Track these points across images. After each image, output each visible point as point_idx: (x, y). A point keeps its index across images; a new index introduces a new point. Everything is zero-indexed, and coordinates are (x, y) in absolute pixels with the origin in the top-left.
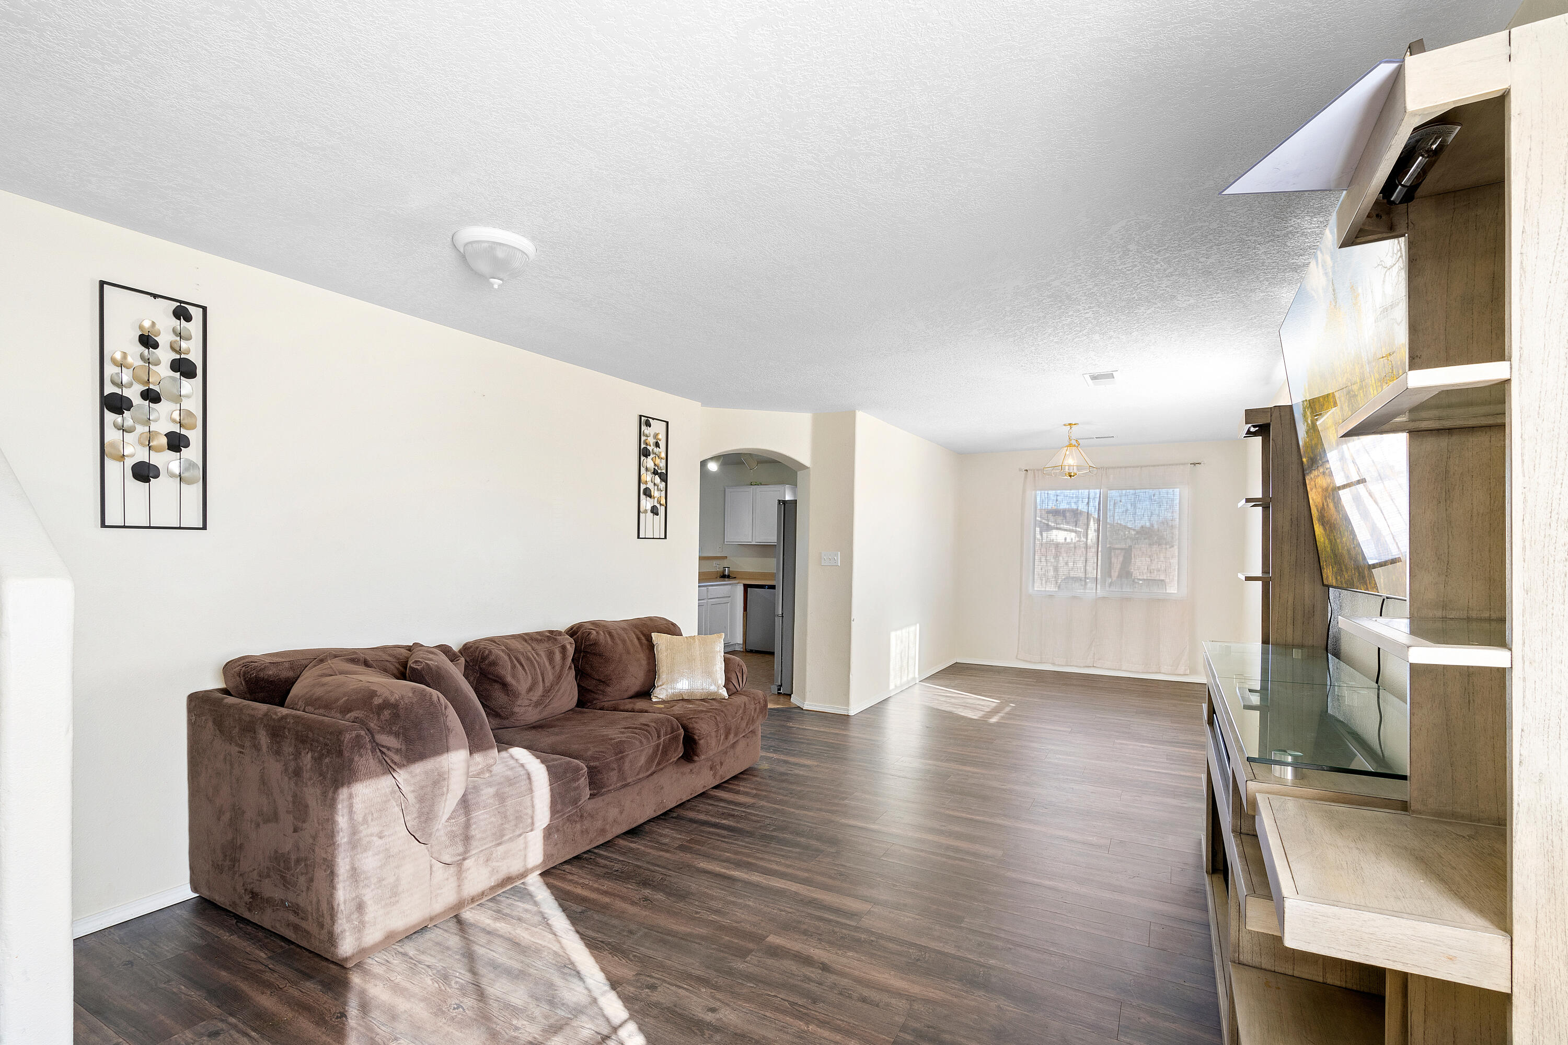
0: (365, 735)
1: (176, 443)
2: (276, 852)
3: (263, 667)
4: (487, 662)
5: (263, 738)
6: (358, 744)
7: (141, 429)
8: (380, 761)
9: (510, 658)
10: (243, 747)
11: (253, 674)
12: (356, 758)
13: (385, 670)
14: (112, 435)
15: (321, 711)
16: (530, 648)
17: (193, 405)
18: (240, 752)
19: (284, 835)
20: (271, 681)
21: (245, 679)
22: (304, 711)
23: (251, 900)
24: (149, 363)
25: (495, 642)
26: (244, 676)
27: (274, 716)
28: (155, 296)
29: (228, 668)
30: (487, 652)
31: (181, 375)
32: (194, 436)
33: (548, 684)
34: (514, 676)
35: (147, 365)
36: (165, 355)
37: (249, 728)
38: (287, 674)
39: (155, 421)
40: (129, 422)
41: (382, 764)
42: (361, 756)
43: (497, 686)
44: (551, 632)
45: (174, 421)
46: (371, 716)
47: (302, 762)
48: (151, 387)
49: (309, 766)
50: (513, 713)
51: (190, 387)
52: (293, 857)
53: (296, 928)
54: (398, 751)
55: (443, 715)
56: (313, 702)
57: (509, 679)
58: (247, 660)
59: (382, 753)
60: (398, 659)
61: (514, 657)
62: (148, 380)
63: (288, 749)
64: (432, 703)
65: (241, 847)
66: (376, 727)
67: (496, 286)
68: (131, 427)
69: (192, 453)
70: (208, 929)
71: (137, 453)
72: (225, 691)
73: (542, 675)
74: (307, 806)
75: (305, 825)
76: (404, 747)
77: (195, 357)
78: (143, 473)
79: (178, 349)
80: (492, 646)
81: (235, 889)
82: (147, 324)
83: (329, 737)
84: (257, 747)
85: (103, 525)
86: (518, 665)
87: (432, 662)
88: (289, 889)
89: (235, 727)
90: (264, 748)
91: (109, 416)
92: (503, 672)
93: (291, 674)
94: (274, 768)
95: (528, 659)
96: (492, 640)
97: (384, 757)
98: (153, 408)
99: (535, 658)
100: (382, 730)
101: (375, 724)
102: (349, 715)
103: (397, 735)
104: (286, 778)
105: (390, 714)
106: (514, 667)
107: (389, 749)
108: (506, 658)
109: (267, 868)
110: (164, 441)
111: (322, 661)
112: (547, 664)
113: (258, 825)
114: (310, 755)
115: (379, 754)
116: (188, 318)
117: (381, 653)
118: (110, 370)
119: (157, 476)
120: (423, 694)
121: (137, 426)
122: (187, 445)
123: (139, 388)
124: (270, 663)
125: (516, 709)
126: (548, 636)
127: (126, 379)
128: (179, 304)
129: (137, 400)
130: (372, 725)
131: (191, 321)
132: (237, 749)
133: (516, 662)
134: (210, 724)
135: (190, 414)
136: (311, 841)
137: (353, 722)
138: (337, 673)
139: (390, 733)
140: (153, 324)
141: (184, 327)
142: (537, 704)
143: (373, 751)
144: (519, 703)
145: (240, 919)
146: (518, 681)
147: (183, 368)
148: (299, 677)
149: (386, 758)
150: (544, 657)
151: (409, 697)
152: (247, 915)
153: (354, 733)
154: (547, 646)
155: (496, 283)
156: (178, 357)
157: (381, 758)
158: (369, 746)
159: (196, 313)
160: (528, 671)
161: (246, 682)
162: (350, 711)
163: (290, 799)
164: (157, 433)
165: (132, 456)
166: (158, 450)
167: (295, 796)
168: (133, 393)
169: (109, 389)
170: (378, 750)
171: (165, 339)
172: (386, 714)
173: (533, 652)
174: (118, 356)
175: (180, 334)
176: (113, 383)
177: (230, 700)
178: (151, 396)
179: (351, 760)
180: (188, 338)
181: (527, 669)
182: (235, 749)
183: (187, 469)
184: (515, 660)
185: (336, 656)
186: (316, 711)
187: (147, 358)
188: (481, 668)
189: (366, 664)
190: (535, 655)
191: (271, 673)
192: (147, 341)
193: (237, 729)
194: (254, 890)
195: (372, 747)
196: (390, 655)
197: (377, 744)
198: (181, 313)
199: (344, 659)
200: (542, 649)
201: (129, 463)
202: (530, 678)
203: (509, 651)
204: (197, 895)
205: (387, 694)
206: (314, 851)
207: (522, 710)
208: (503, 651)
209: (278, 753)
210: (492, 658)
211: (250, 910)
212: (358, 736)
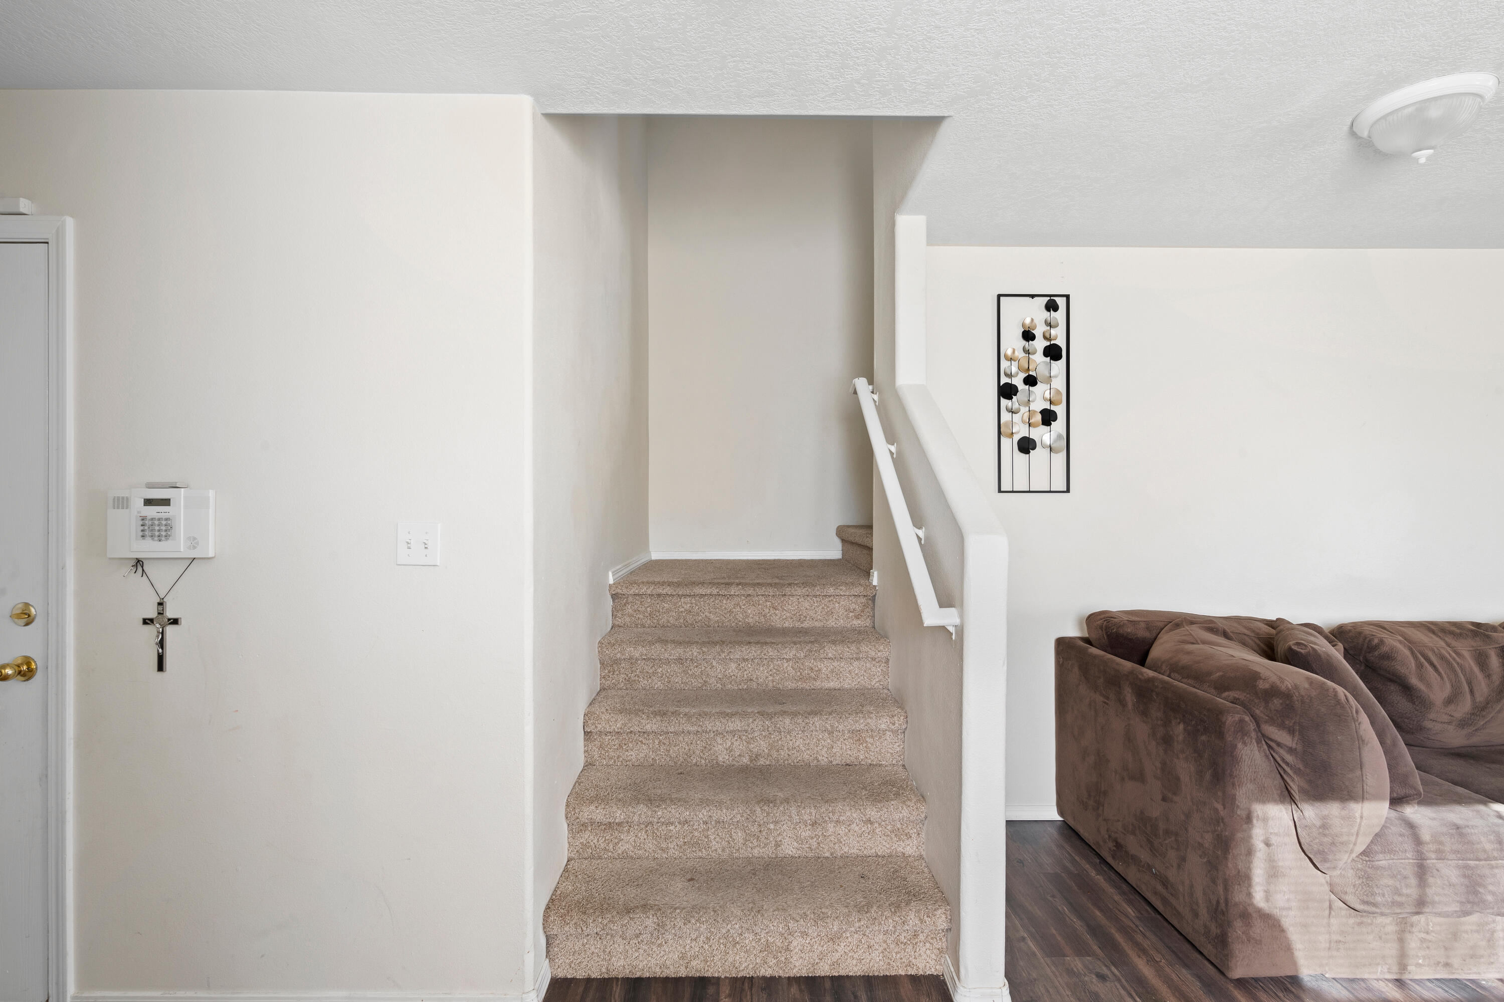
0: (1249, 722)
1: (1048, 417)
2: (1142, 812)
3: (1122, 623)
4: (1376, 653)
5: (1129, 696)
6: (1241, 729)
7: (1024, 409)
8: (1267, 756)
9: (1412, 653)
10: (1108, 698)
11: (1114, 629)
12: (1240, 745)
13: (1244, 644)
14: (1006, 417)
15: (1190, 681)
16: (1443, 644)
17: (1059, 384)
18: (1105, 703)
19: (1151, 799)
20: (1130, 639)
21: (1107, 633)
22: (1169, 676)
23: (1115, 848)
24: (1029, 353)
25: (1385, 629)
26: (1106, 630)
27: (1140, 676)
28: (1033, 296)
29: (1092, 620)
30: (1376, 641)
31: (1051, 359)
32: (1060, 410)
33: (1479, 698)
34: (1421, 678)
35: (1028, 355)
36: (1039, 344)
37: (1114, 681)
38: (1142, 633)
39: (1033, 401)
40: (1016, 406)
41: (1269, 760)
42: (1245, 743)
43: (1393, 687)
44: (1478, 625)
45: (1045, 399)
46: (1257, 701)
47: (1172, 731)
48: (1031, 373)
49: (1181, 738)
50: (1421, 729)
51: (1058, 367)
52: (1162, 826)
53: (1165, 901)
54: (1291, 750)
55: (1355, 721)
56: (1176, 669)
57: (1414, 681)
58: (1107, 615)
59: (1269, 747)
60: (1257, 634)
61: (1418, 652)
62: (1029, 368)
63: (1156, 713)
64: (1338, 702)
65: (1105, 793)
66: (1262, 715)
67: (1423, 161)
68: (1017, 409)
69: (1058, 426)
70: (1077, 858)
71: (1022, 431)
72: (1087, 641)
73: (1470, 684)
74: (1178, 779)
75: (1175, 798)
76: (1300, 748)
77: (1061, 342)
78: (1026, 446)
79: (1048, 337)
80: (1384, 635)
81: (1098, 831)
82: (1028, 321)
83: (1206, 714)
84: (1122, 702)
85: (1000, 491)
86: (1426, 664)
87: (1319, 647)
88: (1157, 857)
89: (1100, 677)
90: (1130, 705)
91: (1004, 402)
92: (1403, 670)
93: (1147, 635)
94: (1141, 730)
95: (1442, 658)
96: (1380, 625)
97: (1272, 752)
98: (1031, 391)
99: (1454, 659)
100: (1271, 721)
101: (1261, 712)
102: (1226, 694)
103: (1291, 731)
104: (1154, 743)
105: (1281, 704)
106: (1420, 666)
107: (1279, 744)
108: (1407, 652)
109: (1132, 825)
110: (1039, 417)
111: (1178, 626)
112: (1476, 669)
113: (1123, 779)
114: (1181, 726)
115: (1265, 747)
116: (1056, 308)
117: (1236, 625)
118: (1004, 364)
119: (1034, 448)
120: (1322, 688)
121: (1021, 407)
122: (1055, 419)
123: (1023, 375)
124: (1127, 620)
125: (1428, 724)
126: (1472, 631)
127: (1014, 369)
128: (1049, 298)
129: (1021, 386)
130: (1258, 712)
131: (1055, 312)
132: (1102, 699)
133: (1422, 660)
134: (1076, 670)
135: (1058, 392)
136: (1183, 817)
137: (1232, 702)
138: (1200, 642)
139: (1282, 726)
140: (1032, 320)
141: (1053, 317)
142: (1463, 724)
143: (1258, 742)
144: (1432, 716)
145: (1103, 861)
146: (1429, 685)
147: (1053, 352)
148: (1155, 639)
149: (1274, 754)
150: (1469, 659)
151: (1305, 689)
152: (1110, 860)
153: (1237, 717)
154: (1474, 644)
155: (1423, 156)
156: (1048, 344)
157: (1268, 752)
158: (1253, 735)
159: (1061, 302)
160: (1444, 676)
161: (1108, 636)
162: (1227, 689)
163: (1158, 765)
164: (1035, 412)
165: (1018, 433)
166: (1036, 426)
167: (1164, 764)
168: (1018, 381)
169: (1004, 380)
170: (1263, 742)
171: (1038, 332)
172: (1276, 703)
173: (1449, 649)
174: (1009, 352)
175: (1050, 323)
176: (1006, 375)
177: (1094, 651)
178: (1031, 381)
179: (1234, 747)
180: (1056, 326)
181: (1443, 673)
182: (1099, 699)
183: (1055, 441)
184: (1420, 657)
185: (1192, 623)
186: (1183, 680)
187: (1027, 349)
188: (1366, 660)
189: (1226, 635)
190: (1454, 655)
191: (1129, 630)
192: (1028, 336)
193: (1102, 680)
194: (1119, 841)
195: (1258, 737)
196: (1245, 628)
197: (1264, 736)
198: (1052, 306)
199: (1202, 627)
200: (1465, 648)
201: (1016, 438)
202: (1448, 685)
203: (1410, 643)
204: (1061, 819)
205: (1274, 679)
206: (1186, 829)
207: (1438, 727)
208: (1400, 642)
209: (1145, 713)
210: (1385, 649)
211: (1113, 858)
212: (1241, 721)
